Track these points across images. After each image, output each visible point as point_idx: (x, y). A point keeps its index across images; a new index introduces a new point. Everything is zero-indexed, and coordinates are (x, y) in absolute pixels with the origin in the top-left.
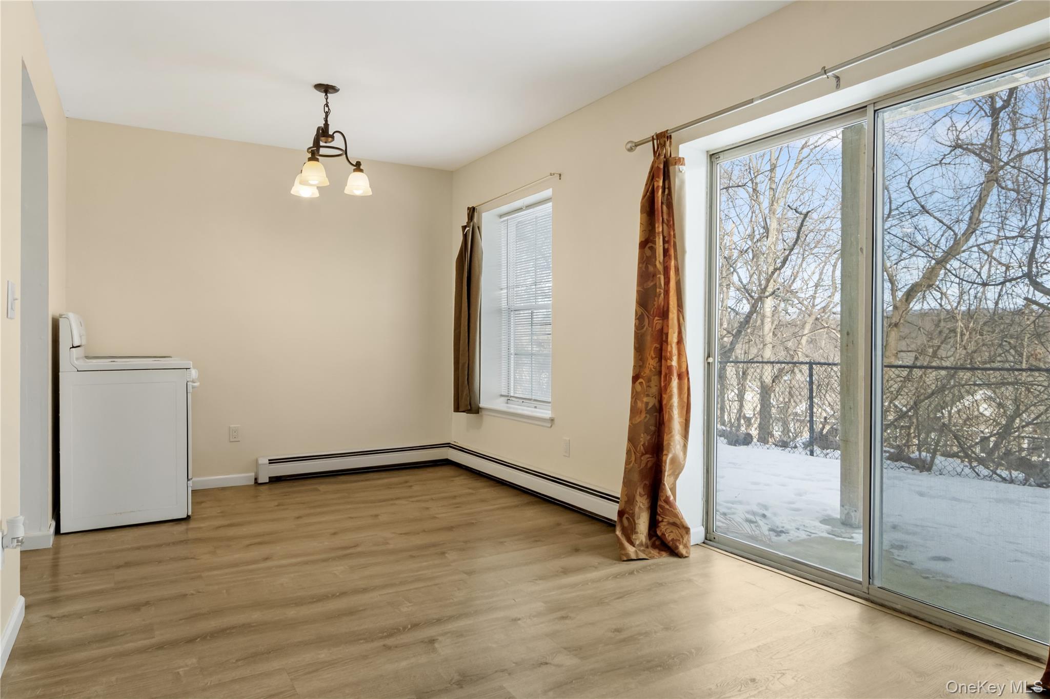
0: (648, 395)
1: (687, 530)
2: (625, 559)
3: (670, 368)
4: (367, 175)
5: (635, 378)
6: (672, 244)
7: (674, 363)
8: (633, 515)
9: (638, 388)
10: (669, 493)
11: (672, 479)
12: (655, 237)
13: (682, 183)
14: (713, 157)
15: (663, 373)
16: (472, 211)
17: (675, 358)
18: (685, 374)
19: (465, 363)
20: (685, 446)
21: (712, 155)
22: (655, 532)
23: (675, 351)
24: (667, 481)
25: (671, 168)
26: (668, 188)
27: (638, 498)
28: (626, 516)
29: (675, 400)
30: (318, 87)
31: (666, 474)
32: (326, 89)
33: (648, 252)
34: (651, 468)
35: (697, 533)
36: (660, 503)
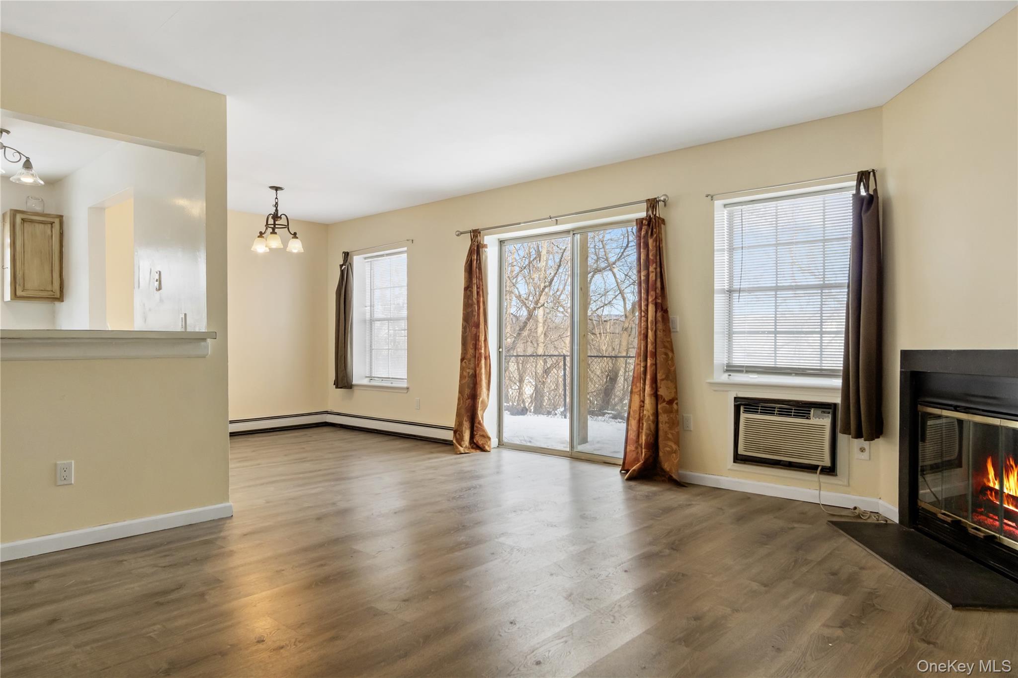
0: (469, 368)
1: (489, 439)
2: (459, 453)
3: (480, 354)
4: (301, 241)
5: (462, 360)
6: (481, 289)
7: (483, 351)
8: (462, 432)
9: (464, 364)
10: (481, 419)
11: (482, 412)
12: (472, 285)
13: (486, 257)
14: (501, 242)
15: (477, 358)
16: (346, 255)
17: (483, 349)
18: (488, 357)
19: (342, 355)
20: (488, 395)
21: (501, 241)
22: (473, 441)
23: (483, 345)
24: (479, 413)
25: (481, 249)
26: (479, 259)
27: (465, 423)
28: (458, 433)
29: (483, 370)
30: (272, 187)
31: (479, 409)
32: (277, 189)
33: (468, 293)
34: (471, 406)
35: (494, 441)
36: (475, 425)
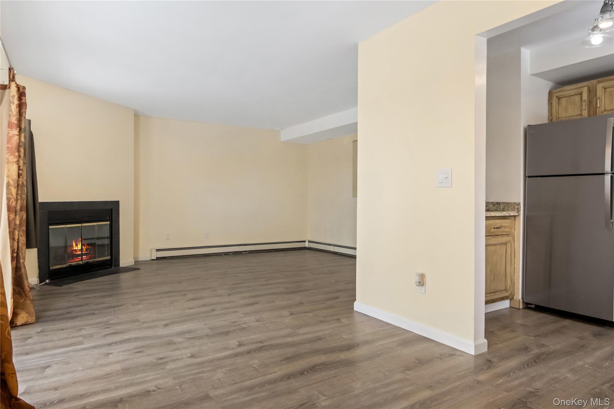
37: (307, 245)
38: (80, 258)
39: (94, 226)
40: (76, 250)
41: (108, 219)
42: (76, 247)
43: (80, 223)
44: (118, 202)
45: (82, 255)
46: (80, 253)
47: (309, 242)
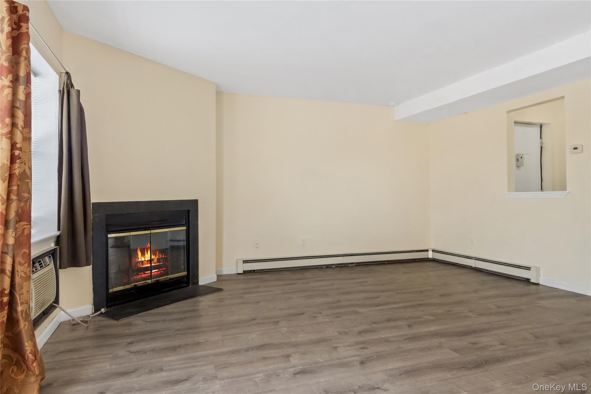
37: (430, 255)
38: (149, 273)
39: (166, 232)
40: (143, 261)
41: (184, 223)
42: (142, 258)
43: (149, 229)
44: (195, 202)
45: (150, 268)
46: (149, 265)
47: (434, 251)
